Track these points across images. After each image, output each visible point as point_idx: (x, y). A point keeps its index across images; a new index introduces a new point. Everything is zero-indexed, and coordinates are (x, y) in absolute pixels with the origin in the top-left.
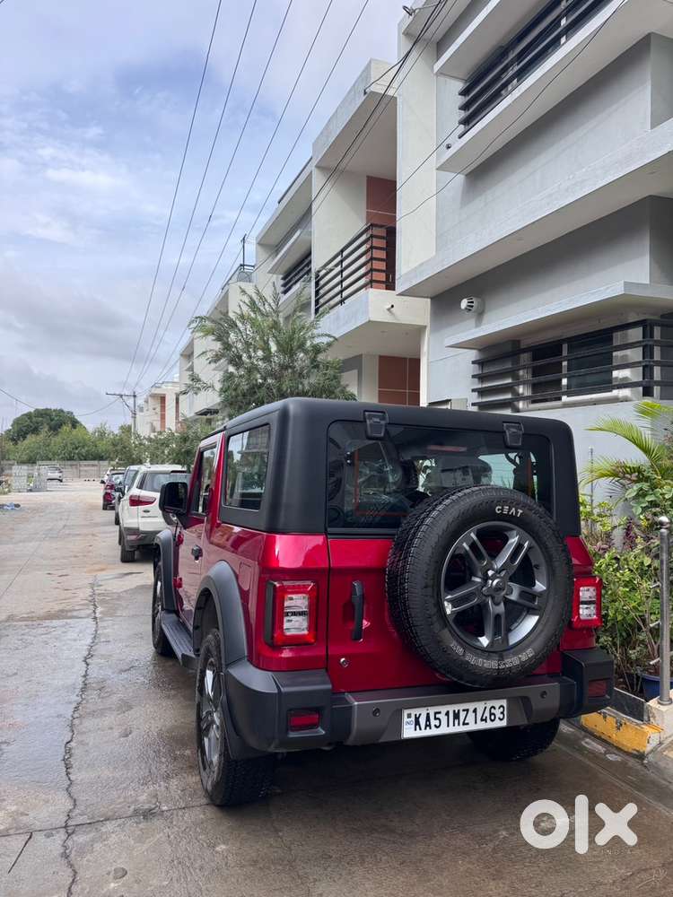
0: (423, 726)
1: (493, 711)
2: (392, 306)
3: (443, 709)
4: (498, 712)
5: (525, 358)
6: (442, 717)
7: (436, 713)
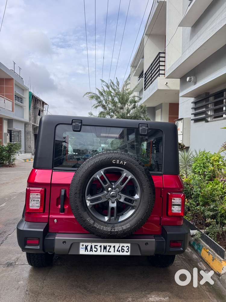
0: (89, 250)
1: (123, 248)
2: (167, 83)
3: (99, 244)
4: (126, 249)
5: (211, 99)
6: (98, 248)
7: (95, 246)
